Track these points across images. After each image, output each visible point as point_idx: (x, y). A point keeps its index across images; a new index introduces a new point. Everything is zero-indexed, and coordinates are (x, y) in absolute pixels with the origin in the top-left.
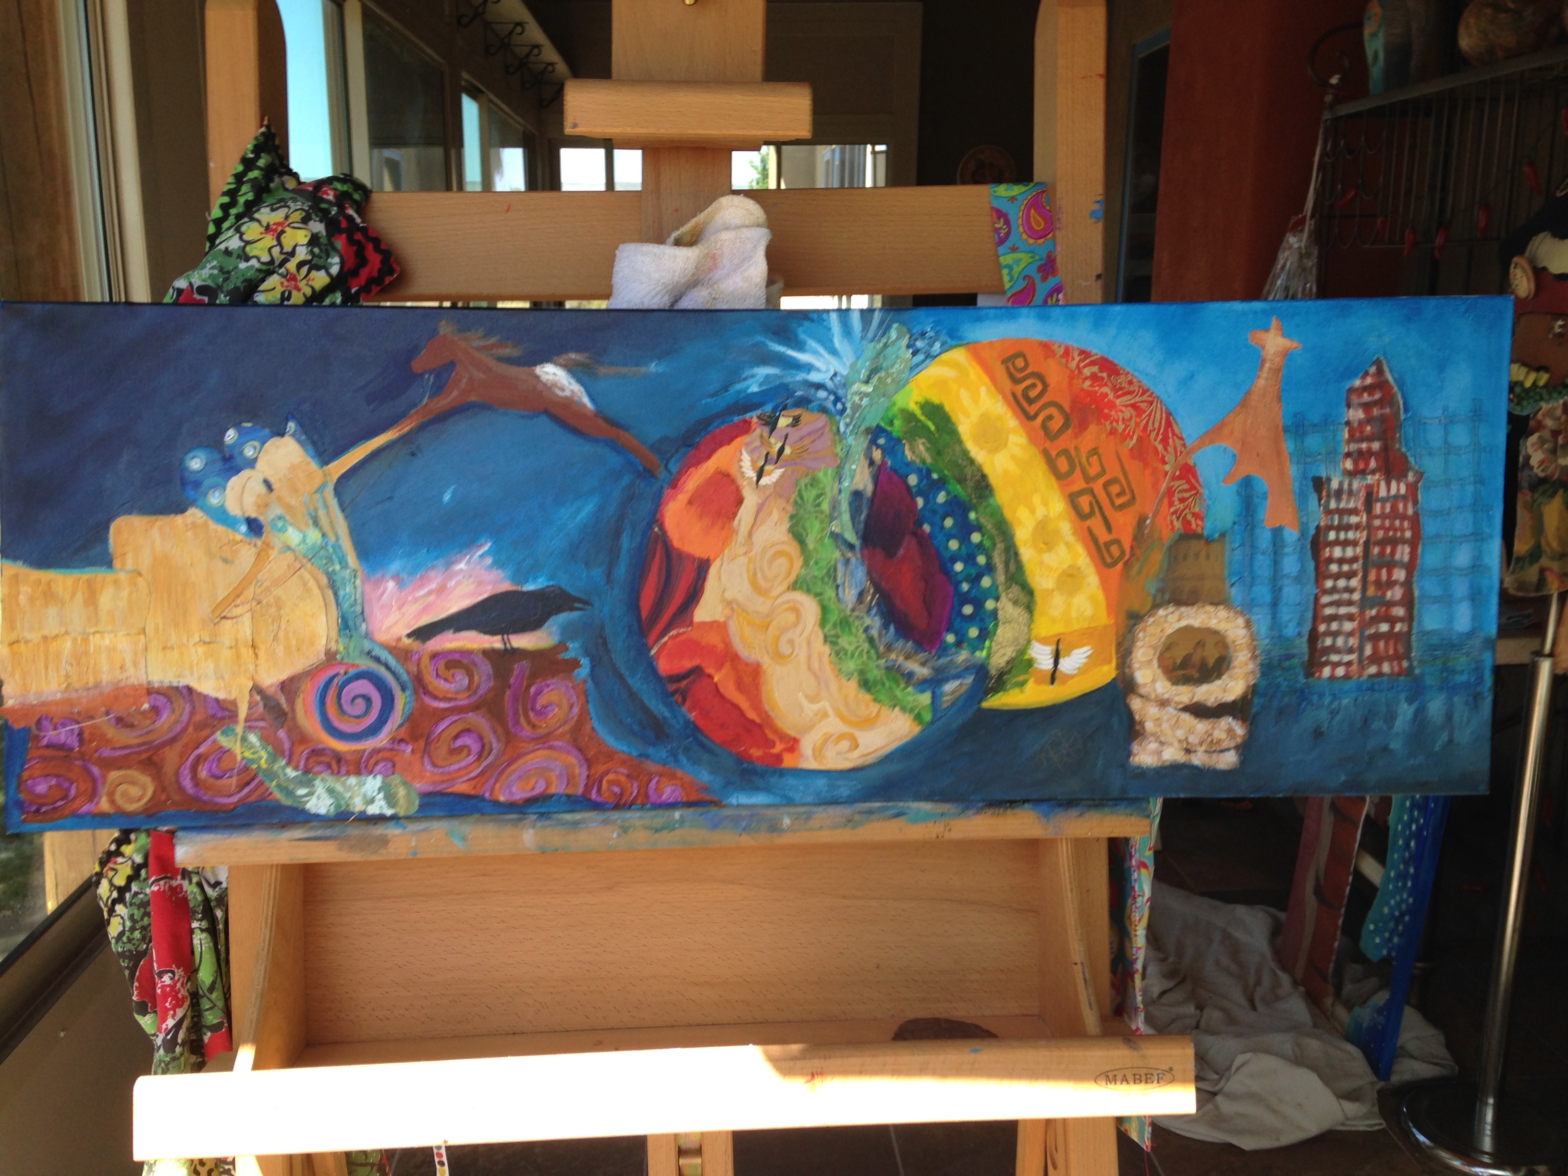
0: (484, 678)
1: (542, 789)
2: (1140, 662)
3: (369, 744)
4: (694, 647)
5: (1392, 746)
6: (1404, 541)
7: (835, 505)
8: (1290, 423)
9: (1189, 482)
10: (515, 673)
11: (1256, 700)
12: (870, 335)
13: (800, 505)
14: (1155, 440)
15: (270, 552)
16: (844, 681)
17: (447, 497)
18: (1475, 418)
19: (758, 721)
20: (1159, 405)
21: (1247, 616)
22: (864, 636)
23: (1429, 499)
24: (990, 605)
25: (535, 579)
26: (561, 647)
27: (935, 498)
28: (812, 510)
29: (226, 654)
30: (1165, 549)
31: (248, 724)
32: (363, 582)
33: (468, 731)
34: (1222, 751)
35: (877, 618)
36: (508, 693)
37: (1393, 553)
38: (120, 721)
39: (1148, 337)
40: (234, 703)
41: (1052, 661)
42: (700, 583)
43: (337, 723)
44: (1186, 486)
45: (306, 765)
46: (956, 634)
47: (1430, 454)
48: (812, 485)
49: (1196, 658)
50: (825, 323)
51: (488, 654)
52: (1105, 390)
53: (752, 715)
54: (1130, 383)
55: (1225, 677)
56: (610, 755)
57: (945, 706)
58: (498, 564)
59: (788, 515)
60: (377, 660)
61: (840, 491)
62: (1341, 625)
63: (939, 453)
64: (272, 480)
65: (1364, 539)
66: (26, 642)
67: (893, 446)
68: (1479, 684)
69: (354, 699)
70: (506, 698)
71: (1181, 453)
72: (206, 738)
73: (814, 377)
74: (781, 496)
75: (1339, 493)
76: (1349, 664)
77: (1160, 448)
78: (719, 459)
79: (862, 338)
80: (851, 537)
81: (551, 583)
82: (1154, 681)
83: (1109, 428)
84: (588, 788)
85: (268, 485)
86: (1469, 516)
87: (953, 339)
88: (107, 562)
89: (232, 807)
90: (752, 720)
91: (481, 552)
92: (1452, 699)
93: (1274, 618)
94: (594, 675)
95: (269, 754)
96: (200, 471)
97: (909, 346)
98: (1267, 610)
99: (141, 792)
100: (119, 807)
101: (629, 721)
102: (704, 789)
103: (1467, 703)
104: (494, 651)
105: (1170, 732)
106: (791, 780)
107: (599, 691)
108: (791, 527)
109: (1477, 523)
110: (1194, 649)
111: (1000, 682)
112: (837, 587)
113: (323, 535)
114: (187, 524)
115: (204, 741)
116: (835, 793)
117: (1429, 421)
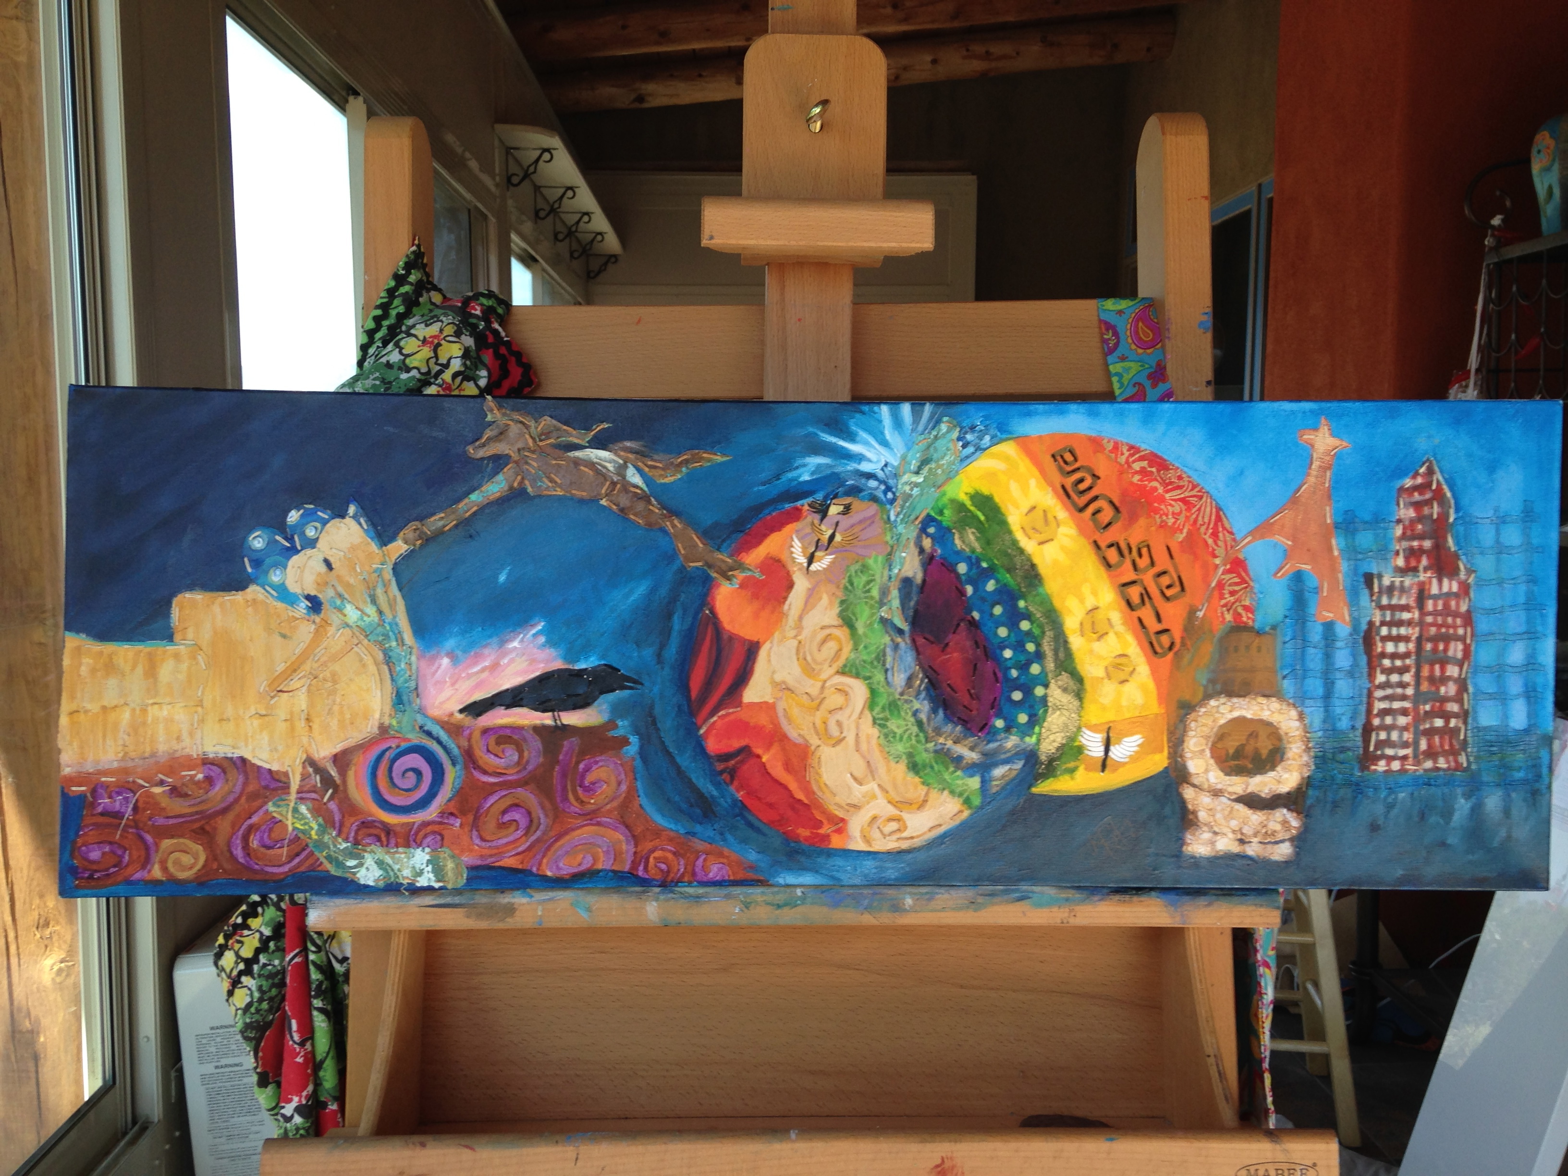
0: (534, 754)
1: (589, 865)
2: (1192, 752)
3: (418, 817)
4: (742, 727)
5: (1449, 841)
6: (1458, 638)
7: (884, 592)
8: (1340, 521)
9: (1239, 576)
10: (565, 749)
11: (1310, 792)
12: (921, 428)
13: (850, 591)
14: (1205, 534)
15: (328, 628)
16: (893, 764)
17: (502, 578)
18: (1527, 519)
19: (806, 801)
20: (1209, 500)
21: (1299, 709)
22: (912, 720)
23: (1483, 598)
24: (1039, 691)
25: (586, 658)
26: (611, 724)
27: (984, 586)
28: (863, 595)
29: (282, 727)
30: (1215, 640)
31: (300, 795)
32: (418, 659)
33: (516, 806)
34: (1277, 843)
35: (926, 702)
36: (557, 768)
37: (1446, 650)
38: (175, 791)
39: (1197, 434)
40: (286, 774)
41: (1102, 748)
42: (750, 663)
43: (387, 797)
44: (1237, 580)
45: (355, 838)
46: (1005, 719)
47: (1482, 553)
48: (862, 572)
49: (1249, 749)
50: (876, 416)
51: (539, 730)
52: (1155, 484)
53: (800, 795)
54: (1180, 478)
55: (1279, 768)
56: (657, 832)
57: (994, 790)
58: (551, 643)
59: (838, 601)
60: (429, 734)
61: (890, 578)
62: (1394, 719)
63: (988, 543)
64: (332, 559)
65: (1416, 635)
66: (86, 712)
67: (943, 535)
68: (1537, 781)
69: (407, 771)
70: (555, 774)
71: (1232, 547)
72: (260, 807)
73: (865, 467)
74: (830, 581)
75: (1391, 590)
76: (1404, 758)
77: (1210, 541)
78: (771, 545)
79: (913, 430)
80: (899, 622)
81: (603, 662)
82: (1207, 771)
83: (1158, 521)
84: (635, 864)
85: (328, 564)
86: (1523, 615)
87: (1003, 433)
88: (169, 637)
89: (282, 877)
90: (800, 800)
91: (534, 631)
92: (1509, 795)
93: (1326, 711)
94: (643, 753)
95: (319, 825)
96: (262, 550)
97: (959, 439)
98: (1320, 703)
99: (193, 861)
100: (171, 875)
101: (677, 798)
102: (752, 867)
103: (1525, 800)
104: (544, 727)
105: (1223, 822)
106: (839, 862)
107: (647, 770)
108: (841, 612)
109: (1528, 622)
110: (1247, 740)
111: (1051, 768)
112: (886, 671)
113: (380, 612)
114: (248, 601)
115: (255, 812)
116: (883, 875)
117: (1479, 520)
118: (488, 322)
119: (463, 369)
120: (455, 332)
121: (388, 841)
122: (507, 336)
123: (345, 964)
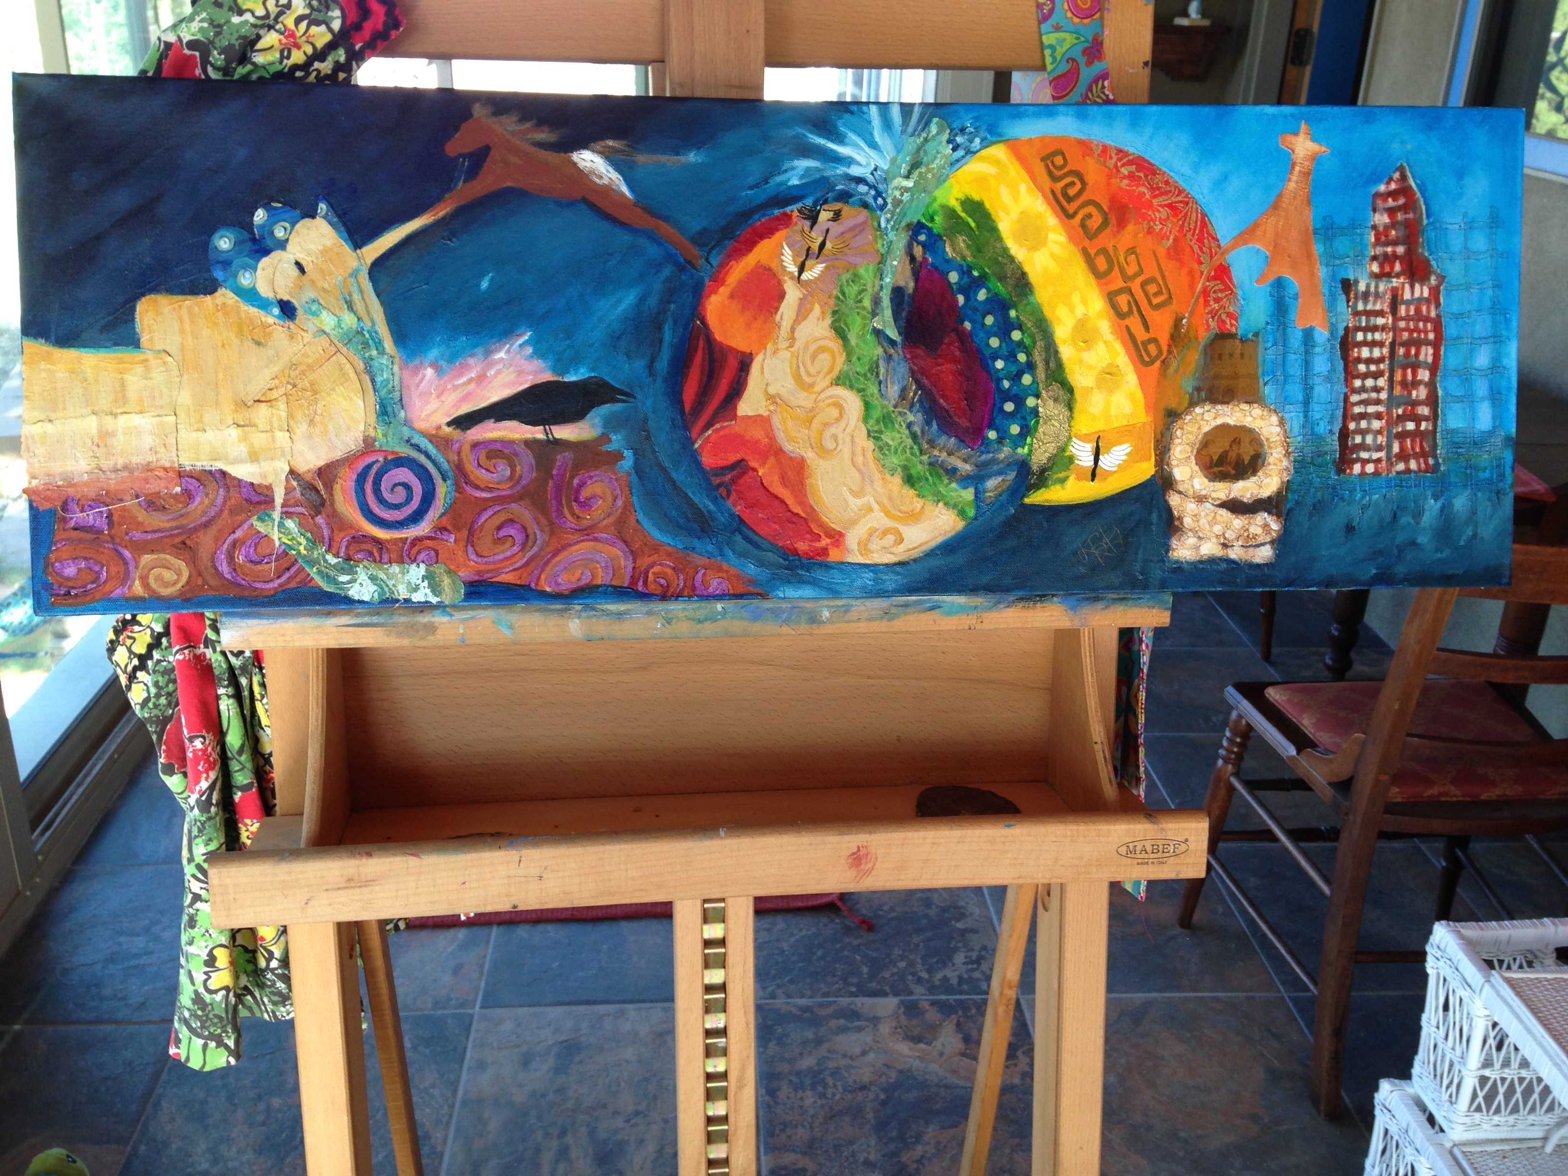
0: (526, 469)
1: (588, 580)
2: (1178, 459)
3: (411, 533)
4: (739, 441)
5: (1419, 541)
6: (1427, 343)
7: (876, 301)
8: (1318, 226)
9: (1223, 282)
10: (558, 464)
11: (1290, 496)
12: (910, 129)
13: (842, 301)
14: (1191, 240)
15: (304, 335)
16: (888, 476)
17: (485, 284)
18: (1494, 223)
19: (803, 515)
20: (1194, 206)
21: (1280, 415)
22: (907, 432)
23: (1451, 303)
24: (1031, 402)
25: (576, 370)
26: (604, 438)
27: (976, 294)
28: (854, 305)
29: (260, 439)
30: (1201, 347)
31: (285, 509)
32: (401, 369)
33: (511, 522)
34: (1258, 546)
35: (920, 415)
36: (551, 483)
37: (1417, 354)
38: (151, 504)
39: (1183, 138)
40: (269, 488)
41: (1092, 458)
42: (744, 375)
43: (378, 512)
44: (1221, 287)
45: (346, 554)
46: (998, 431)
47: (1451, 259)
48: (853, 281)
49: (1232, 455)
50: (865, 116)
51: (530, 444)
52: (1142, 189)
53: (797, 508)
54: (1167, 183)
55: (1260, 473)
56: (656, 548)
57: (988, 501)
58: (539, 354)
59: (830, 311)
60: (417, 447)
61: (881, 287)
62: (1369, 423)
63: (979, 250)
64: (304, 263)
65: (1390, 340)
67: (934, 242)
68: (1501, 481)
69: (395, 485)
70: (549, 488)
71: (1216, 253)
72: (243, 523)
73: (855, 171)
74: (822, 291)
75: (1366, 295)
76: (1379, 460)
78: (761, 253)
79: (903, 132)
80: (893, 333)
82: (1192, 477)
83: (1146, 227)
84: (634, 580)
85: (299, 266)
86: (1487, 318)
87: (993, 135)
88: (134, 343)
89: (270, 594)
90: (797, 514)
91: (520, 341)
92: (1475, 495)
93: (1306, 416)
94: (638, 468)
95: (307, 539)
96: (228, 251)
97: (949, 142)
98: (1299, 408)
99: (176, 577)
100: (154, 591)
101: (674, 513)
102: (751, 581)
103: (1490, 499)
104: (536, 441)
105: (1208, 527)
106: (837, 574)
107: (643, 485)
108: (833, 322)
109: (1495, 325)
110: (1231, 446)
111: (1041, 479)
112: (880, 383)
113: (358, 319)
114: (217, 306)
115: (239, 526)
116: (880, 587)
117: (1450, 227)
121: (381, 557)
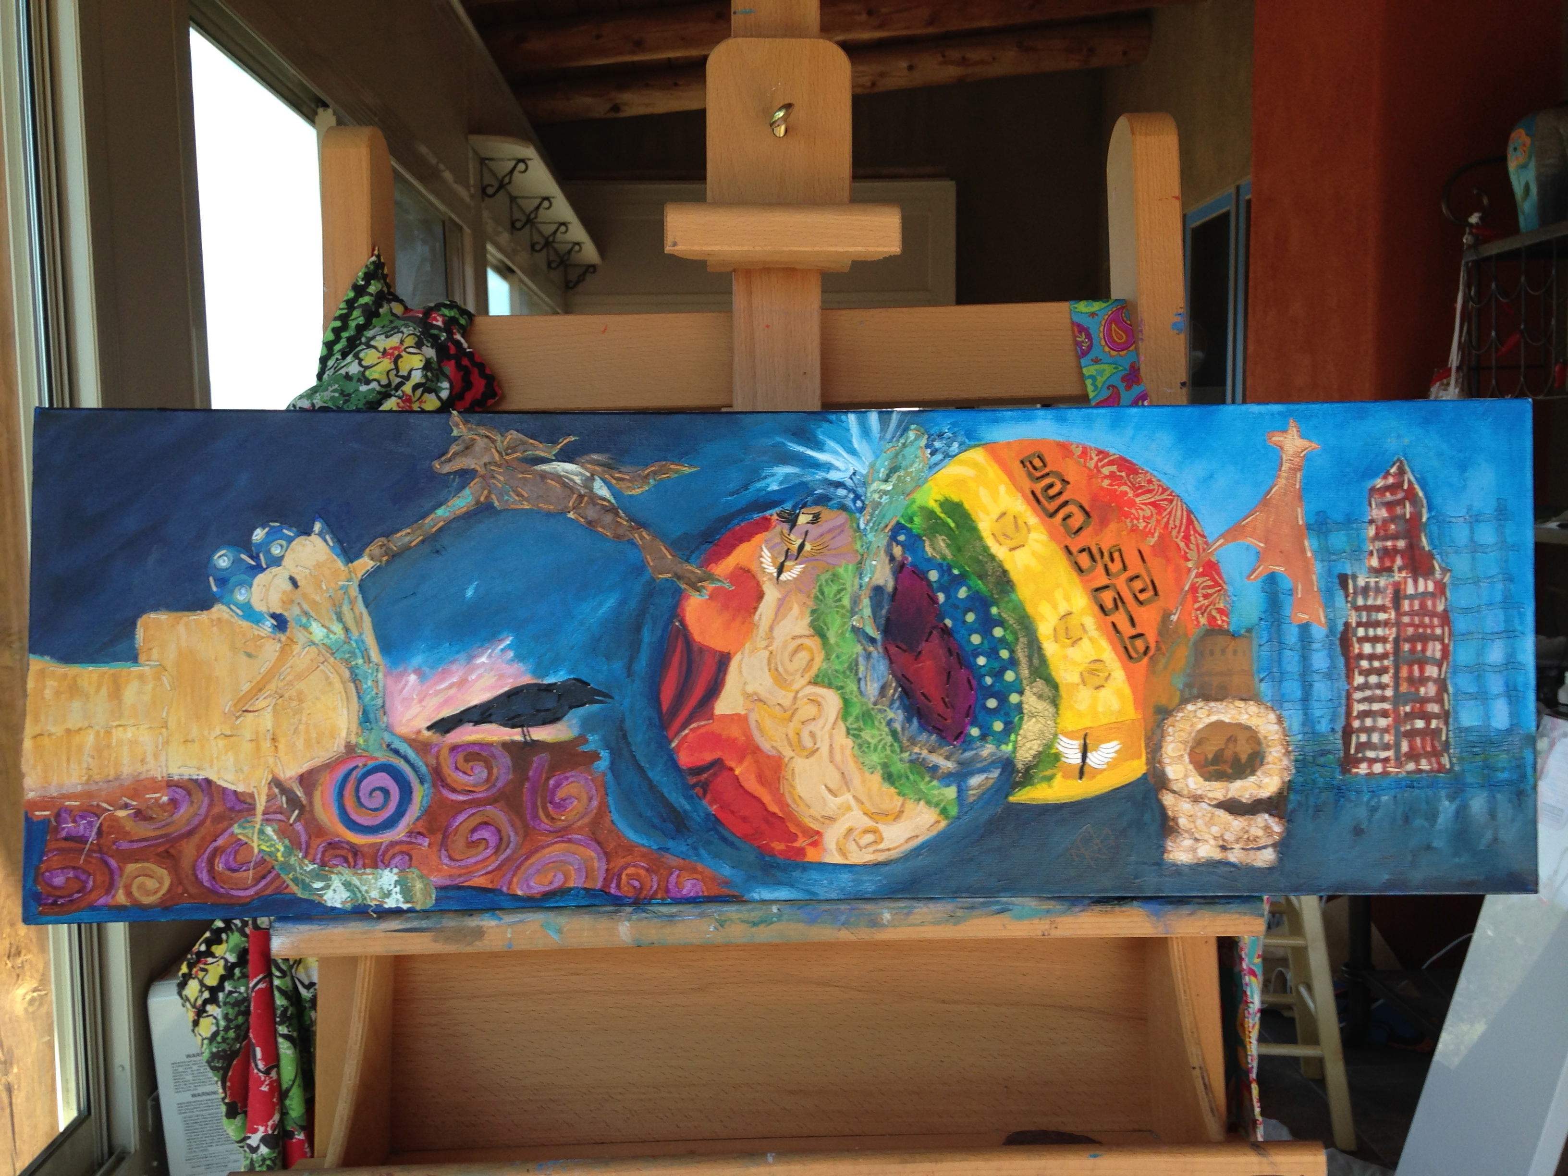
0: (503, 770)
1: (560, 883)
2: (1170, 757)
3: (387, 837)
4: (715, 740)
5: (1435, 844)
6: (1436, 638)
7: (856, 601)
8: (1312, 522)
9: (1213, 579)
10: (535, 765)
11: (1292, 797)
12: (888, 436)
13: (821, 601)
14: (1177, 537)
15: (294, 647)
16: (868, 775)
17: (470, 593)
18: (1501, 517)
19: (780, 814)
20: (1179, 504)
21: (1278, 712)
22: (886, 729)
23: (1460, 597)
24: (1014, 698)
25: (556, 672)
26: (581, 739)
27: (957, 592)
28: (833, 604)
29: (247, 747)
30: (1191, 644)
31: (266, 816)
32: (385, 676)
33: (486, 824)
34: (1259, 849)
35: (900, 711)
36: (527, 785)
37: (1424, 650)
38: (140, 815)
39: (1165, 438)
40: (252, 796)
41: (1079, 755)
42: (721, 674)
43: (354, 817)
44: (1210, 583)
45: (322, 860)
46: (981, 728)
47: (1456, 552)
48: (832, 581)
49: (1228, 754)
50: (844, 424)
51: (508, 746)
52: (1124, 488)
53: (774, 808)
54: (1150, 482)
55: (1259, 773)
56: (630, 848)
57: (971, 799)
58: (520, 657)
59: (809, 610)
60: (396, 752)
61: (861, 586)
62: (1375, 721)
63: (959, 550)
64: (298, 577)
65: (1394, 636)
66: (50, 735)
67: (914, 542)
68: (1522, 782)
69: (374, 790)
70: (525, 790)
71: (1204, 550)
72: (225, 830)
73: (833, 476)
74: (800, 591)
75: (1366, 590)
76: (1386, 760)
77: (1182, 545)
78: (739, 556)
79: (881, 438)
80: (872, 631)
81: (572, 677)
82: (1186, 777)
83: (1129, 525)
84: (607, 881)
85: (294, 582)
86: (1501, 614)
87: (971, 440)
88: (133, 657)
89: (248, 900)
90: (774, 814)
91: (502, 646)
92: (1494, 797)
93: (1306, 714)
94: (614, 768)
95: (285, 847)
96: (227, 569)
97: (927, 446)
98: (1298, 706)
99: (157, 885)
100: (136, 900)
101: (649, 813)
102: (726, 883)
103: (1510, 801)
104: (514, 743)
105: (1204, 829)
106: (814, 875)
107: (619, 784)
108: (812, 622)
109: (1508, 620)
110: (1226, 744)
111: (1027, 777)
112: (859, 680)
113: (346, 630)
114: (213, 621)
115: (221, 834)
116: (860, 888)
117: (1454, 520)
118: (450, 333)
119: (424, 381)
120: (416, 343)
121: (355, 862)
122: (469, 348)
123: (312, 990)
